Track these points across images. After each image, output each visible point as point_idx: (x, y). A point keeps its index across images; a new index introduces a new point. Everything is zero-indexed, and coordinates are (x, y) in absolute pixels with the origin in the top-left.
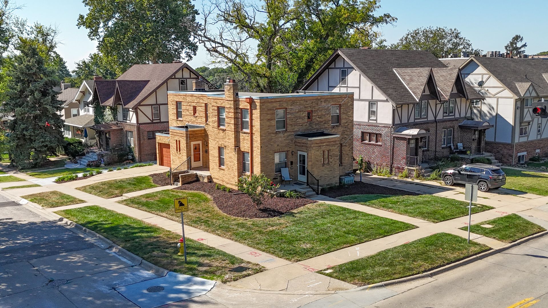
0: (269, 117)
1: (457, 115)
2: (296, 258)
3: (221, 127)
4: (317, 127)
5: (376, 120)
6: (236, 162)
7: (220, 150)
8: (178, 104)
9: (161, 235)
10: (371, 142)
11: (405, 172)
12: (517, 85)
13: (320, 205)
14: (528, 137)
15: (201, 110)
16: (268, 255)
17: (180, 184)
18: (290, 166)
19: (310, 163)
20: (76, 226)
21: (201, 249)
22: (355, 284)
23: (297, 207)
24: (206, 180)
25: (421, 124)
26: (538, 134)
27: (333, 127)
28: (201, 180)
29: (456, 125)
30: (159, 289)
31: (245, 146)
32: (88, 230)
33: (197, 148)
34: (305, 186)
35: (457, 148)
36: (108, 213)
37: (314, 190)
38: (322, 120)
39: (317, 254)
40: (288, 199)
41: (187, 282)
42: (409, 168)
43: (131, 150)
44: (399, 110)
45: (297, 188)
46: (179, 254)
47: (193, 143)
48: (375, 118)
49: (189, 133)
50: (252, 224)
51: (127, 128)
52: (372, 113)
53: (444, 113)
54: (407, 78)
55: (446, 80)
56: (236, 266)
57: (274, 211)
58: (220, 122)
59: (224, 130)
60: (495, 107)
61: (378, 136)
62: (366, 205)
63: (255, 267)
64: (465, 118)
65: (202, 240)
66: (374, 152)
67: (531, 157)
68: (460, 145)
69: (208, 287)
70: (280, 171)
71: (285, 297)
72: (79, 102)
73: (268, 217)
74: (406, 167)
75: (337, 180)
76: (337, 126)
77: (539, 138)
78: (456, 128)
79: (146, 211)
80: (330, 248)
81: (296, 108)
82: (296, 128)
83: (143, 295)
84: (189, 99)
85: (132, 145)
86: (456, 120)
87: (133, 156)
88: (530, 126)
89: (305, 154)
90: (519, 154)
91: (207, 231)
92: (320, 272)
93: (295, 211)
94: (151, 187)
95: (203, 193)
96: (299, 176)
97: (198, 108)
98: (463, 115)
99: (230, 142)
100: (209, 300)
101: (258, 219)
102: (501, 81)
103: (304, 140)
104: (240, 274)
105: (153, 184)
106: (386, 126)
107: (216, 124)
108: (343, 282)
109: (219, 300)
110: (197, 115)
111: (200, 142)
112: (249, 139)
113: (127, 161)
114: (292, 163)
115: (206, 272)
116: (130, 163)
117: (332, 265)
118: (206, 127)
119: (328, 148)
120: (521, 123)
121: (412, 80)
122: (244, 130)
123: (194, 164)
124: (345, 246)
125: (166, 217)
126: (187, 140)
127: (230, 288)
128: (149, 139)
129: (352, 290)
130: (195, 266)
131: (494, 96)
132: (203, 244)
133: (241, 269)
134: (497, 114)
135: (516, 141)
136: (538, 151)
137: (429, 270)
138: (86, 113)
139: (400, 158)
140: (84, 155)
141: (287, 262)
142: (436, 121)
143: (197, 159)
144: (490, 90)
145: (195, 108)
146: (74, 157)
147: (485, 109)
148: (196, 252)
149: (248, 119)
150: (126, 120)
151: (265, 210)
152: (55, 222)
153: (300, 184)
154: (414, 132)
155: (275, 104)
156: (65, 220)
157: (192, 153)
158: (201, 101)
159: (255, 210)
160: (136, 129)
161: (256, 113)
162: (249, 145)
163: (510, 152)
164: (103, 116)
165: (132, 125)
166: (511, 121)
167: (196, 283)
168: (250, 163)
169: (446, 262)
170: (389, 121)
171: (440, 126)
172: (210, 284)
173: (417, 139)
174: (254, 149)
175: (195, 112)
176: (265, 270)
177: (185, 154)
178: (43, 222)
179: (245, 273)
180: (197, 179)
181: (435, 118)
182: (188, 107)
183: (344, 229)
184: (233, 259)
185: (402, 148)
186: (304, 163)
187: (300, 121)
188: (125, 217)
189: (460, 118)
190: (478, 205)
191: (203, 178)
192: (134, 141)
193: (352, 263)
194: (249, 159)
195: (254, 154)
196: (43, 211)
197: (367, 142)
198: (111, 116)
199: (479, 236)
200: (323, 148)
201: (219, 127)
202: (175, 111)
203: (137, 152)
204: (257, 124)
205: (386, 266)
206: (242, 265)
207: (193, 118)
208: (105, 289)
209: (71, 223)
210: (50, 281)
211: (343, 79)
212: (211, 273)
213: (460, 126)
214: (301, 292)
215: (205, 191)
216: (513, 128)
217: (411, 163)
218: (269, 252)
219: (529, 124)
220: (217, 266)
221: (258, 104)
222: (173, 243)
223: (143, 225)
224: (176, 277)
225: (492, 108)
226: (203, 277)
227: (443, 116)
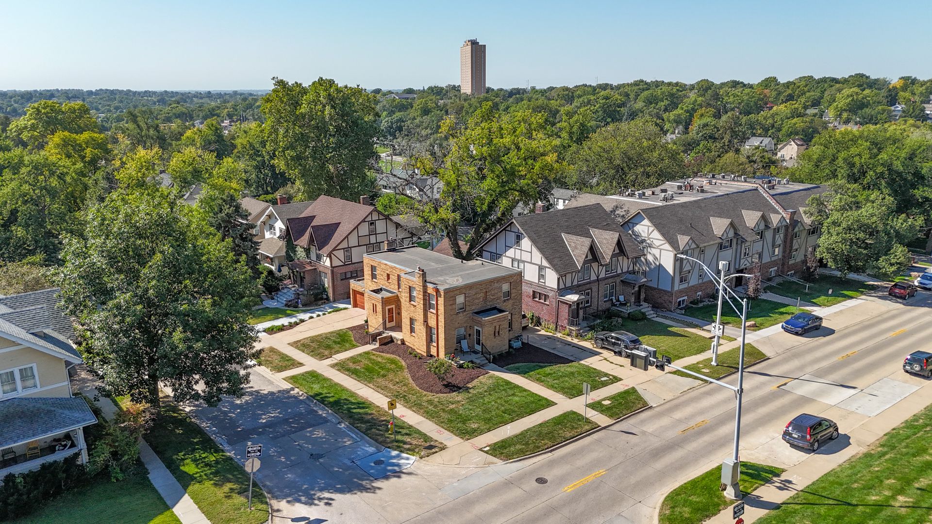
0: (451, 302)
1: (619, 271)
2: (467, 437)
3: (412, 303)
4: (491, 303)
5: (545, 283)
6: (425, 334)
7: (412, 321)
8: (373, 268)
9: (373, 412)
10: (541, 301)
11: (567, 331)
12: (679, 237)
13: (491, 377)
14: (688, 283)
15: (394, 278)
16: (448, 433)
17: (377, 345)
18: (468, 337)
19: (484, 337)
20: (307, 398)
21: (402, 428)
22: (501, 459)
23: (473, 379)
24: (399, 342)
25: (584, 285)
26: (699, 279)
27: (505, 301)
28: (395, 341)
29: (618, 280)
30: (381, 462)
31: (432, 322)
32: (318, 402)
33: (390, 311)
34: (480, 355)
35: (618, 300)
36: (328, 383)
37: (487, 359)
38: (494, 297)
39: (482, 433)
40: (466, 370)
41: (398, 456)
42: (571, 328)
43: (324, 290)
44: (564, 278)
45: (473, 357)
46: (390, 432)
47: (387, 308)
48: (544, 281)
49: (384, 300)
50: (439, 402)
51: (321, 269)
52: (541, 276)
53: (606, 271)
54: (573, 245)
55: (608, 243)
56: (428, 444)
57: (454, 386)
58: (411, 298)
59: (415, 306)
60: (658, 257)
61: (546, 297)
62: (524, 377)
63: (440, 446)
64: (628, 272)
65: (403, 416)
66: (543, 310)
67: (691, 300)
68: (622, 298)
69: (411, 462)
70: (460, 342)
71: (458, 470)
72: (264, 224)
73: (449, 392)
74: (568, 327)
75: (507, 347)
76: (507, 300)
77: (700, 281)
78: (617, 282)
79: (356, 379)
80: (490, 428)
81: (473, 292)
82: (473, 308)
83: (372, 468)
84: (383, 266)
85: (326, 285)
86: (618, 275)
87: (327, 295)
88: (690, 274)
89: (480, 329)
90: (679, 300)
91: (405, 406)
92: (481, 450)
93: (470, 385)
94: (354, 347)
95: (398, 358)
96: (476, 345)
97: (391, 276)
98: (625, 270)
99: (419, 317)
100: (412, 471)
101: (442, 395)
102: (663, 235)
103: (478, 318)
104: (431, 451)
105: (354, 343)
106: (552, 290)
107: (408, 299)
108: (494, 458)
109: (419, 472)
110: (390, 281)
111: (393, 306)
112: (435, 319)
113: (323, 301)
114: (470, 335)
115: (409, 449)
116: (325, 302)
117: (490, 443)
118: (399, 294)
119: (499, 323)
120: (680, 273)
121: (576, 248)
122: (431, 310)
123: (388, 325)
124: (501, 425)
125: (373, 389)
126: (382, 306)
127: (425, 462)
128: (342, 280)
129: (500, 464)
130: (401, 445)
131: (657, 247)
132: (404, 422)
133: (431, 447)
134: (660, 264)
135: (676, 288)
136: (700, 293)
137: (551, 447)
138: (272, 236)
139: (563, 318)
140: (278, 290)
141: (461, 440)
142: (598, 280)
143: (391, 320)
144: (655, 241)
145: (388, 276)
146: (270, 294)
147: (650, 258)
148: (400, 430)
149: (434, 302)
150: (320, 261)
151: (446, 386)
152: (288, 391)
153: (476, 352)
154: (574, 297)
155: (456, 292)
156: (297, 390)
157: (387, 316)
158: (394, 272)
159: (440, 384)
160: (330, 272)
161: (441, 301)
162: (435, 323)
163: (670, 299)
164: (295, 251)
165: (326, 267)
166: (671, 272)
167: (403, 458)
168: (436, 336)
169: (563, 440)
170: (555, 286)
171: (602, 284)
172: (413, 458)
173: (578, 303)
174: (439, 327)
175: (388, 278)
176: (447, 448)
177: (381, 317)
178: (279, 391)
179: (433, 450)
180: (391, 340)
181: (598, 277)
182: (382, 273)
183: (503, 408)
184: (426, 438)
185: (565, 311)
186: (479, 336)
187: (477, 301)
188: (344, 389)
189: (623, 273)
190: (611, 377)
191: (397, 340)
192: (328, 283)
193: (502, 441)
194: (436, 332)
195: (439, 331)
196: (273, 376)
197: (537, 299)
198: (304, 254)
199: (596, 413)
200: (495, 324)
201: (410, 302)
202: (370, 272)
203: (331, 293)
204: (441, 308)
205: (524, 444)
206: (432, 443)
207: (386, 282)
208: (349, 463)
209: (303, 394)
210: (311, 455)
211: (518, 242)
212: (412, 451)
213: (622, 281)
214: (468, 466)
215: (400, 356)
216: (673, 278)
217: (572, 323)
218: (449, 431)
219: (689, 272)
220: (416, 444)
221: (442, 294)
222: (383, 421)
223: (359, 400)
224: (390, 452)
225: (656, 258)
226: (407, 453)
227: (606, 274)
